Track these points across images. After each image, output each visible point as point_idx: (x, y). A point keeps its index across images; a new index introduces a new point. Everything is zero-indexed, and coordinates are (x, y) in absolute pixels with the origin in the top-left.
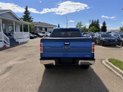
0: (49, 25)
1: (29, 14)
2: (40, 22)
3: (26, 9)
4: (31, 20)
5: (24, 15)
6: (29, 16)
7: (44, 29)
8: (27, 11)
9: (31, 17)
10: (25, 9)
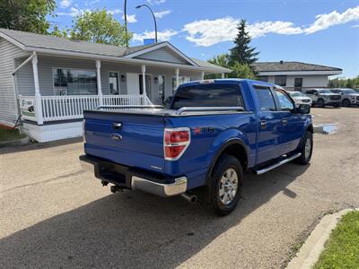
0: (313, 68)
1: (248, 42)
2: (282, 62)
3: (242, 28)
4: (252, 58)
5: (235, 45)
6: (246, 48)
7: (291, 83)
8: (242, 33)
9: (252, 50)
10: (240, 29)
